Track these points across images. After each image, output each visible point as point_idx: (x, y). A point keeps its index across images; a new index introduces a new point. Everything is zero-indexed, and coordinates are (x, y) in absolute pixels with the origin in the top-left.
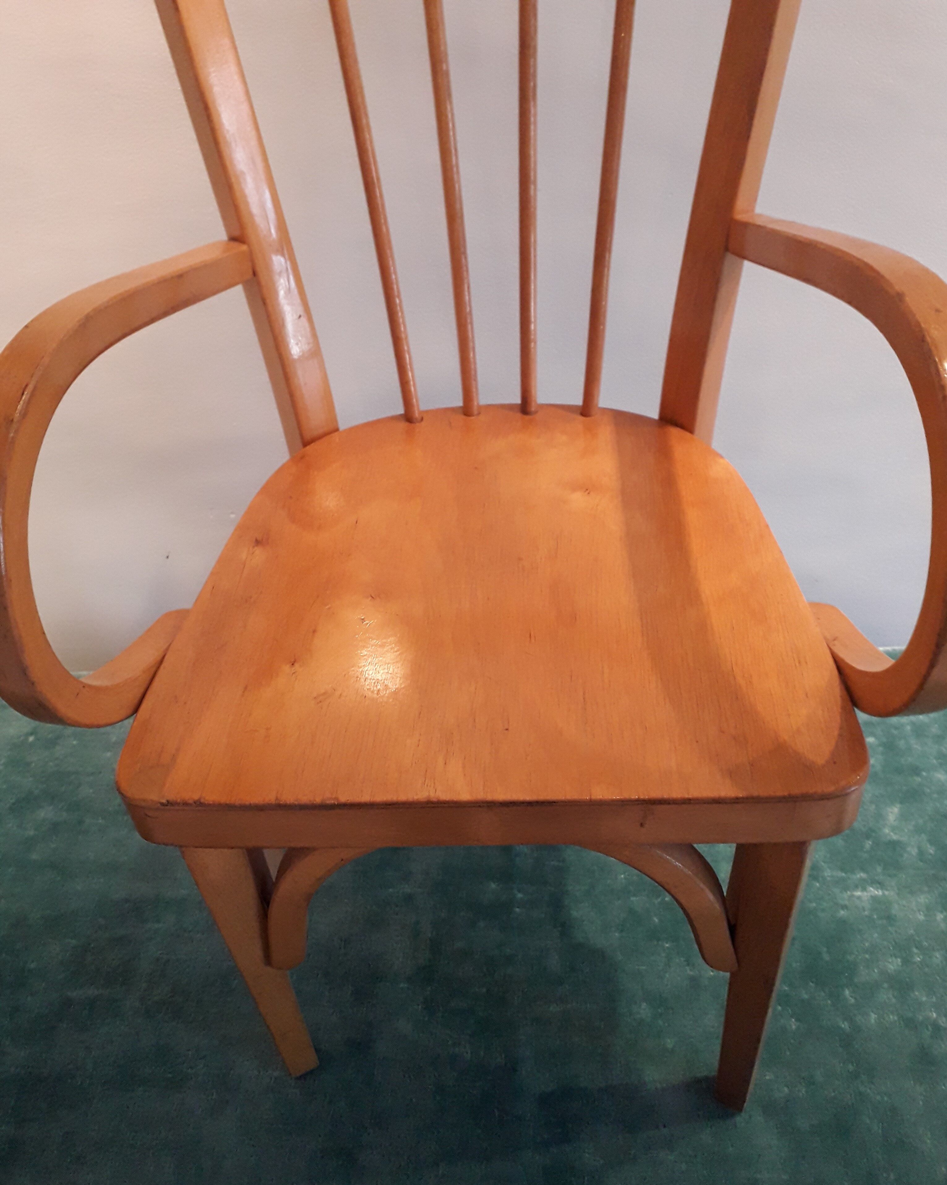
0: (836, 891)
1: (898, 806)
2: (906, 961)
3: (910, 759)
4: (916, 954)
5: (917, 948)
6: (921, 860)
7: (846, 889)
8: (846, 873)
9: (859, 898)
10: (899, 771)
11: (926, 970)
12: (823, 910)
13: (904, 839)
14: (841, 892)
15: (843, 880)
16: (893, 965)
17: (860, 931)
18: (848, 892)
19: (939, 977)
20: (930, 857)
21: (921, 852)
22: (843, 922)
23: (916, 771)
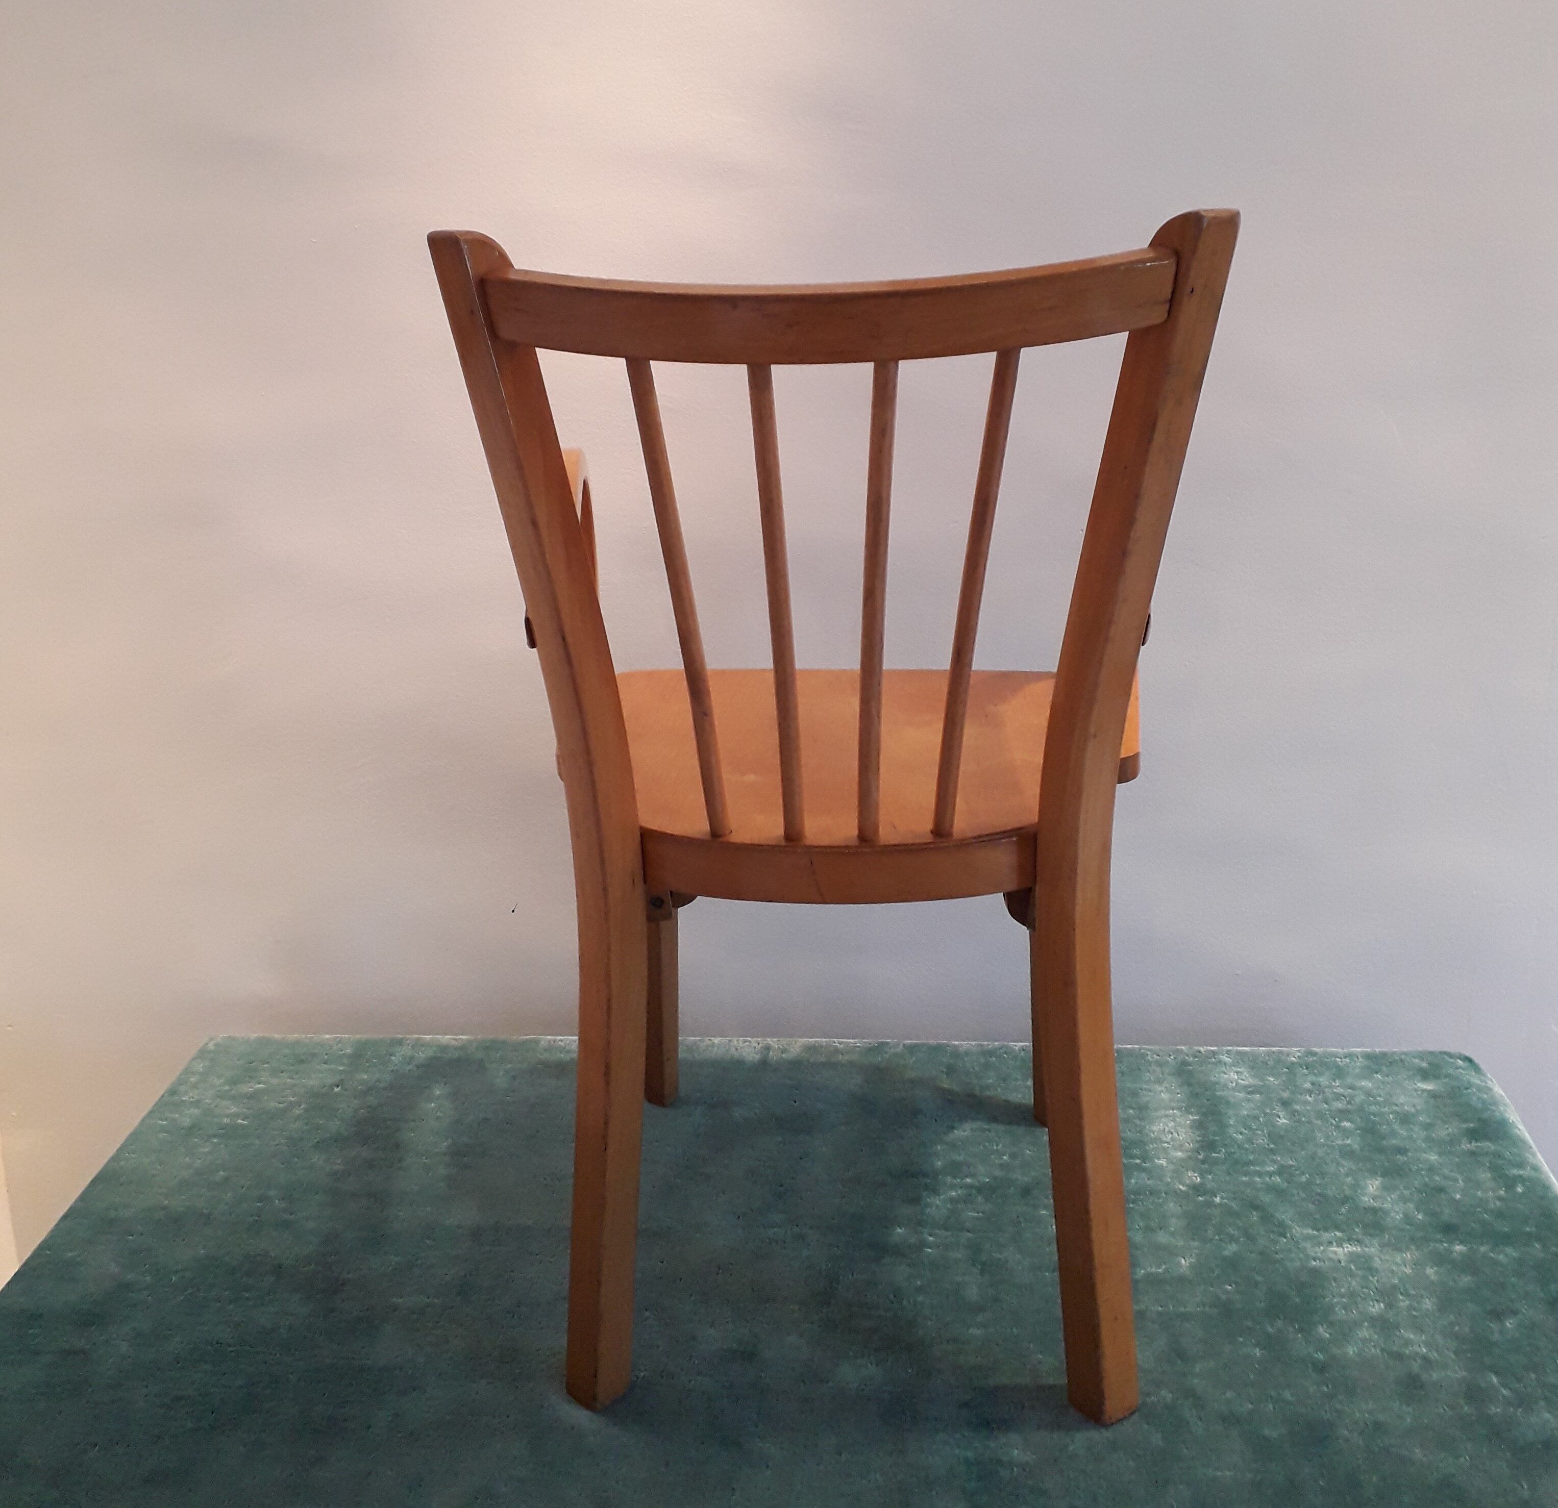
0: (1308, 1245)
1: (1380, 1179)
2: (1390, 1306)
3: (1393, 1141)
4: (1401, 1300)
5: (1402, 1294)
6: (1408, 1224)
7: (1319, 1243)
8: (1318, 1232)
9: (1335, 1251)
10: (1381, 1150)
11: (1415, 1313)
12: (1293, 1260)
13: (1387, 1206)
14: (1312, 1247)
15: (1314, 1237)
16: (1376, 1308)
17: (1335, 1278)
18: (1322, 1247)
19: (1429, 1319)
20: (1418, 1221)
21: (1408, 1219)
22: (1315, 1272)
23: (1402, 1151)
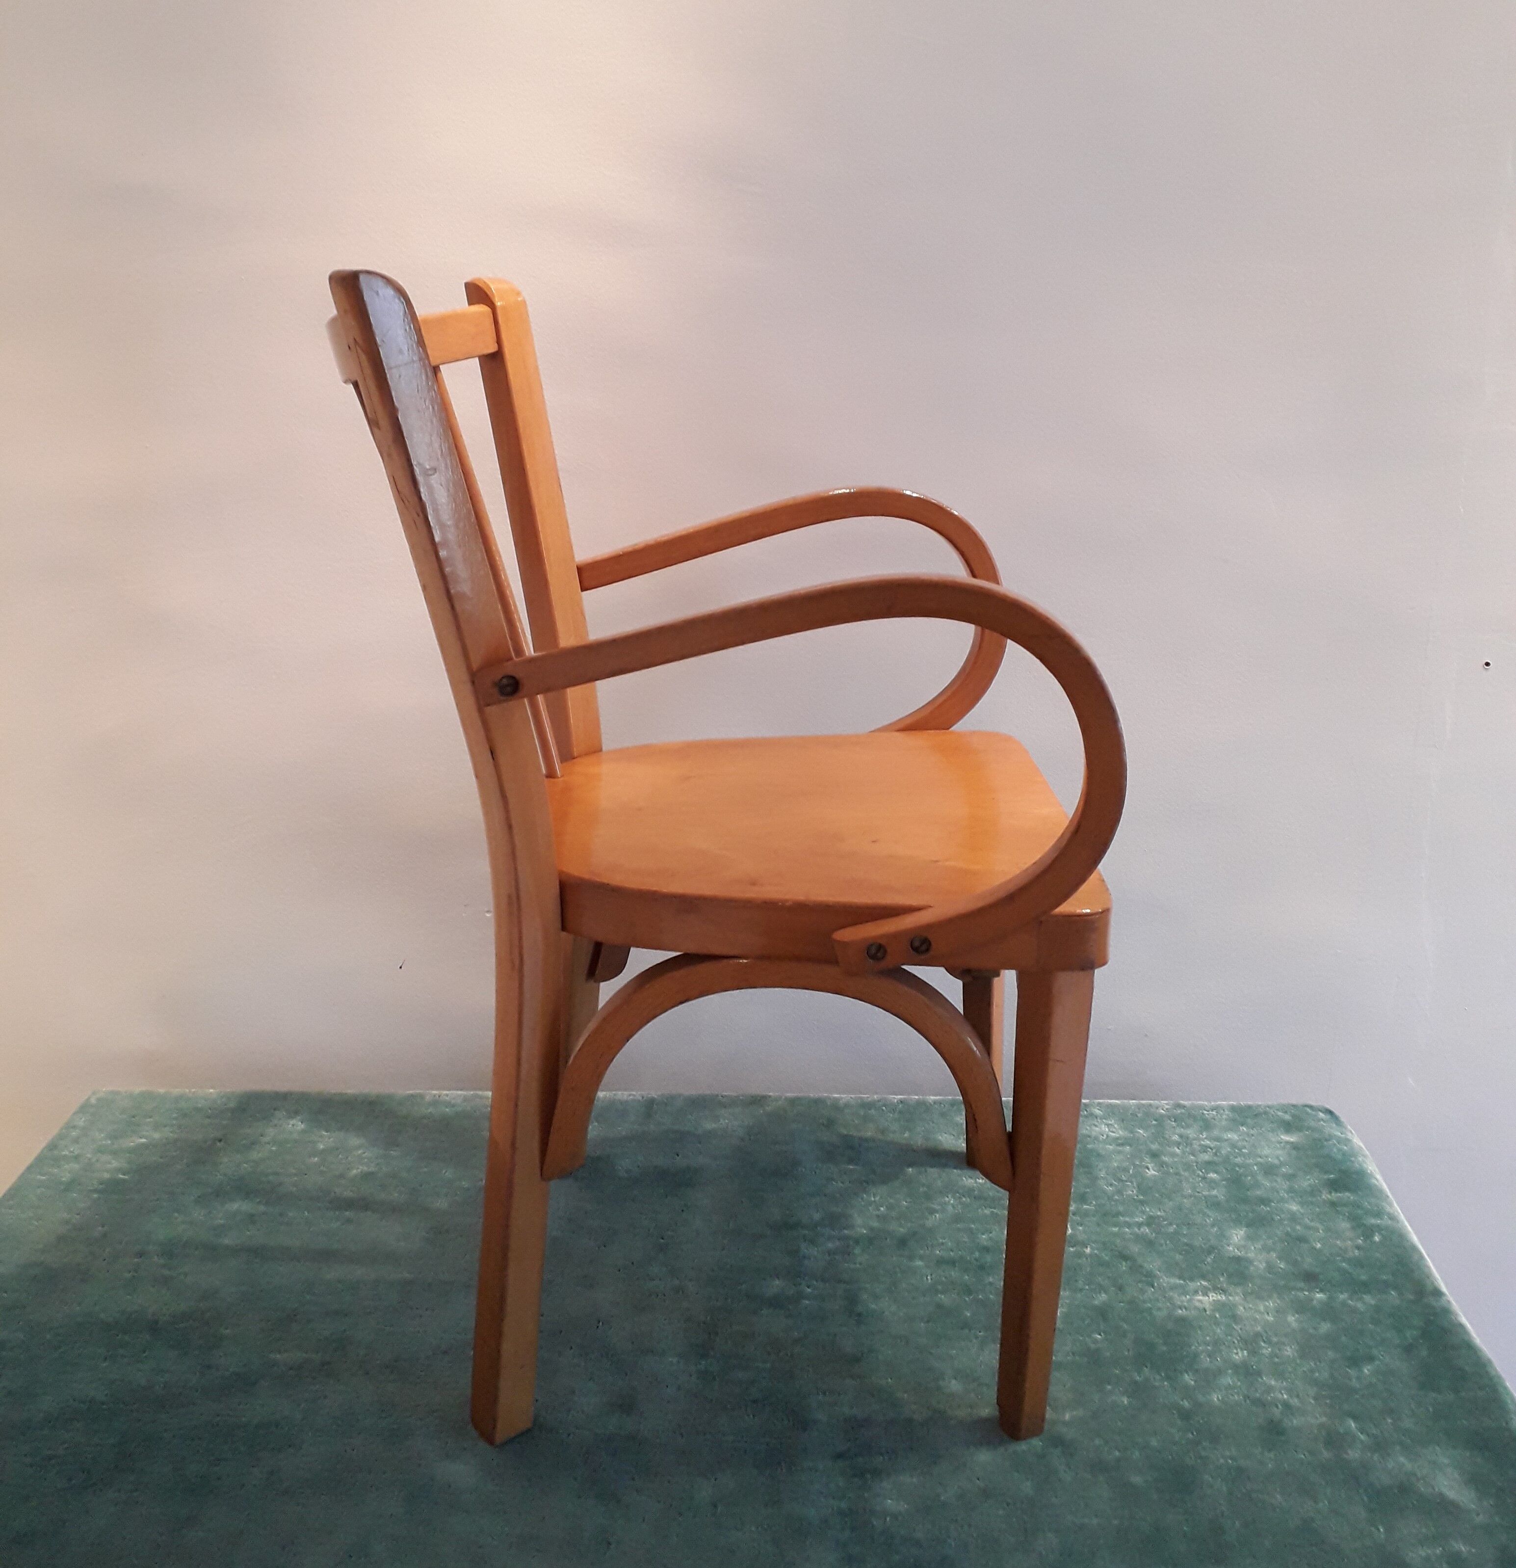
0: (1174, 1295)
1: (1244, 1229)
2: (1252, 1354)
3: (1258, 1193)
4: (1263, 1347)
5: (1264, 1342)
6: (1270, 1273)
7: (1185, 1293)
8: (1184, 1281)
9: (1200, 1301)
10: (1245, 1201)
11: (1275, 1361)
12: (1159, 1309)
13: (1251, 1255)
14: (1178, 1296)
15: (1180, 1287)
16: (1239, 1355)
17: (1200, 1327)
18: (1188, 1297)
19: (1289, 1366)
20: (1280, 1271)
21: (1270, 1267)
22: (1182, 1320)
23: (1265, 1202)
